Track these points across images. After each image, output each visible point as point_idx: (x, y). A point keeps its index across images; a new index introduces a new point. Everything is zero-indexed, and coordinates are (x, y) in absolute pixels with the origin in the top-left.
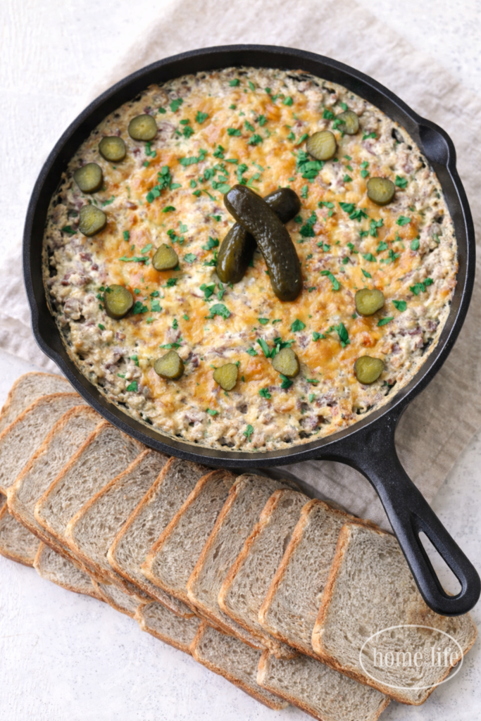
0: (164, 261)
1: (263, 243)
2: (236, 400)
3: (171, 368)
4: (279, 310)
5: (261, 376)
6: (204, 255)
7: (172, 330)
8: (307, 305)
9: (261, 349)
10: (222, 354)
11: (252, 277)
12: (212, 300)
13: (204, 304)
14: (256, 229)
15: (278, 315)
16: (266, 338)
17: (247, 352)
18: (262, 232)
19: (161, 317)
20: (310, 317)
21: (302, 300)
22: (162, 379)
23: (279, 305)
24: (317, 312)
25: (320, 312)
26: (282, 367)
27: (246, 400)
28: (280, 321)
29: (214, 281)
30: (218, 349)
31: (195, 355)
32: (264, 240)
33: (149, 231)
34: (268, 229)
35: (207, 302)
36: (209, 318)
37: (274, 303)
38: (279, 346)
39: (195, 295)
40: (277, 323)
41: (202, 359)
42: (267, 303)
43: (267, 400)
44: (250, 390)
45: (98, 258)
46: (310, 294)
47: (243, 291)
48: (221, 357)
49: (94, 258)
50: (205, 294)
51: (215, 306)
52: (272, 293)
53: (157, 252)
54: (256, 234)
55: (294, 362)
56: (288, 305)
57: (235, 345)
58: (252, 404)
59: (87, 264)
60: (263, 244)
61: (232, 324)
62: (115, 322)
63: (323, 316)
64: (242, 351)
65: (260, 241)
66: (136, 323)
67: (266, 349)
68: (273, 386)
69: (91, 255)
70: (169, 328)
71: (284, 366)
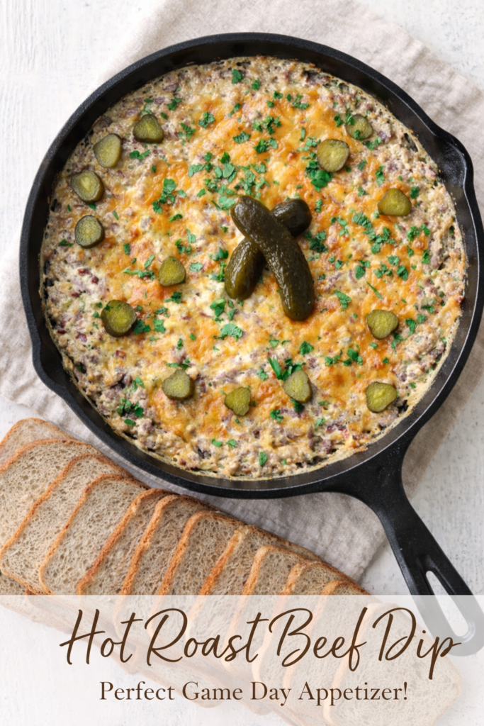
0: (170, 275)
1: (274, 262)
2: (248, 426)
3: (181, 388)
4: (288, 330)
5: (271, 399)
6: (211, 267)
7: (176, 350)
8: (317, 326)
9: (272, 371)
10: (232, 379)
11: (262, 294)
12: (223, 320)
13: (214, 324)
14: (267, 248)
15: (287, 335)
16: (278, 358)
17: (258, 374)
18: (273, 251)
19: (165, 337)
20: (320, 338)
21: (313, 321)
22: (172, 402)
23: (288, 325)
24: (327, 334)
25: (330, 334)
26: (294, 391)
27: (259, 425)
28: (289, 341)
29: (224, 298)
30: (228, 373)
31: (203, 379)
32: (275, 259)
33: (151, 243)
34: (279, 248)
35: (218, 322)
36: (219, 338)
37: (284, 323)
38: (291, 368)
39: (203, 315)
40: (287, 344)
41: (210, 385)
42: (276, 324)
43: (279, 423)
44: (261, 414)
45: (98, 271)
46: (321, 314)
47: (253, 310)
48: (231, 382)
49: (93, 271)
50: (216, 313)
51: (226, 326)
52: (282, 313)
53: (163, 266)
54: (267, 253)
55: (307, 387)
56: (297, 326)
57: (245, 368)
58: (265, 429)
59: (86, 278)
60: (274, 264)
61: (244, 346)
62: (114, 339)
63: (333, 337)
64: (253, 374)
65: (270, 260)
66: (138, 342)
67: (278, 370)
68: (284, 408)
69: (90, 269)
70: (173, 348)
71: (296, 390)
